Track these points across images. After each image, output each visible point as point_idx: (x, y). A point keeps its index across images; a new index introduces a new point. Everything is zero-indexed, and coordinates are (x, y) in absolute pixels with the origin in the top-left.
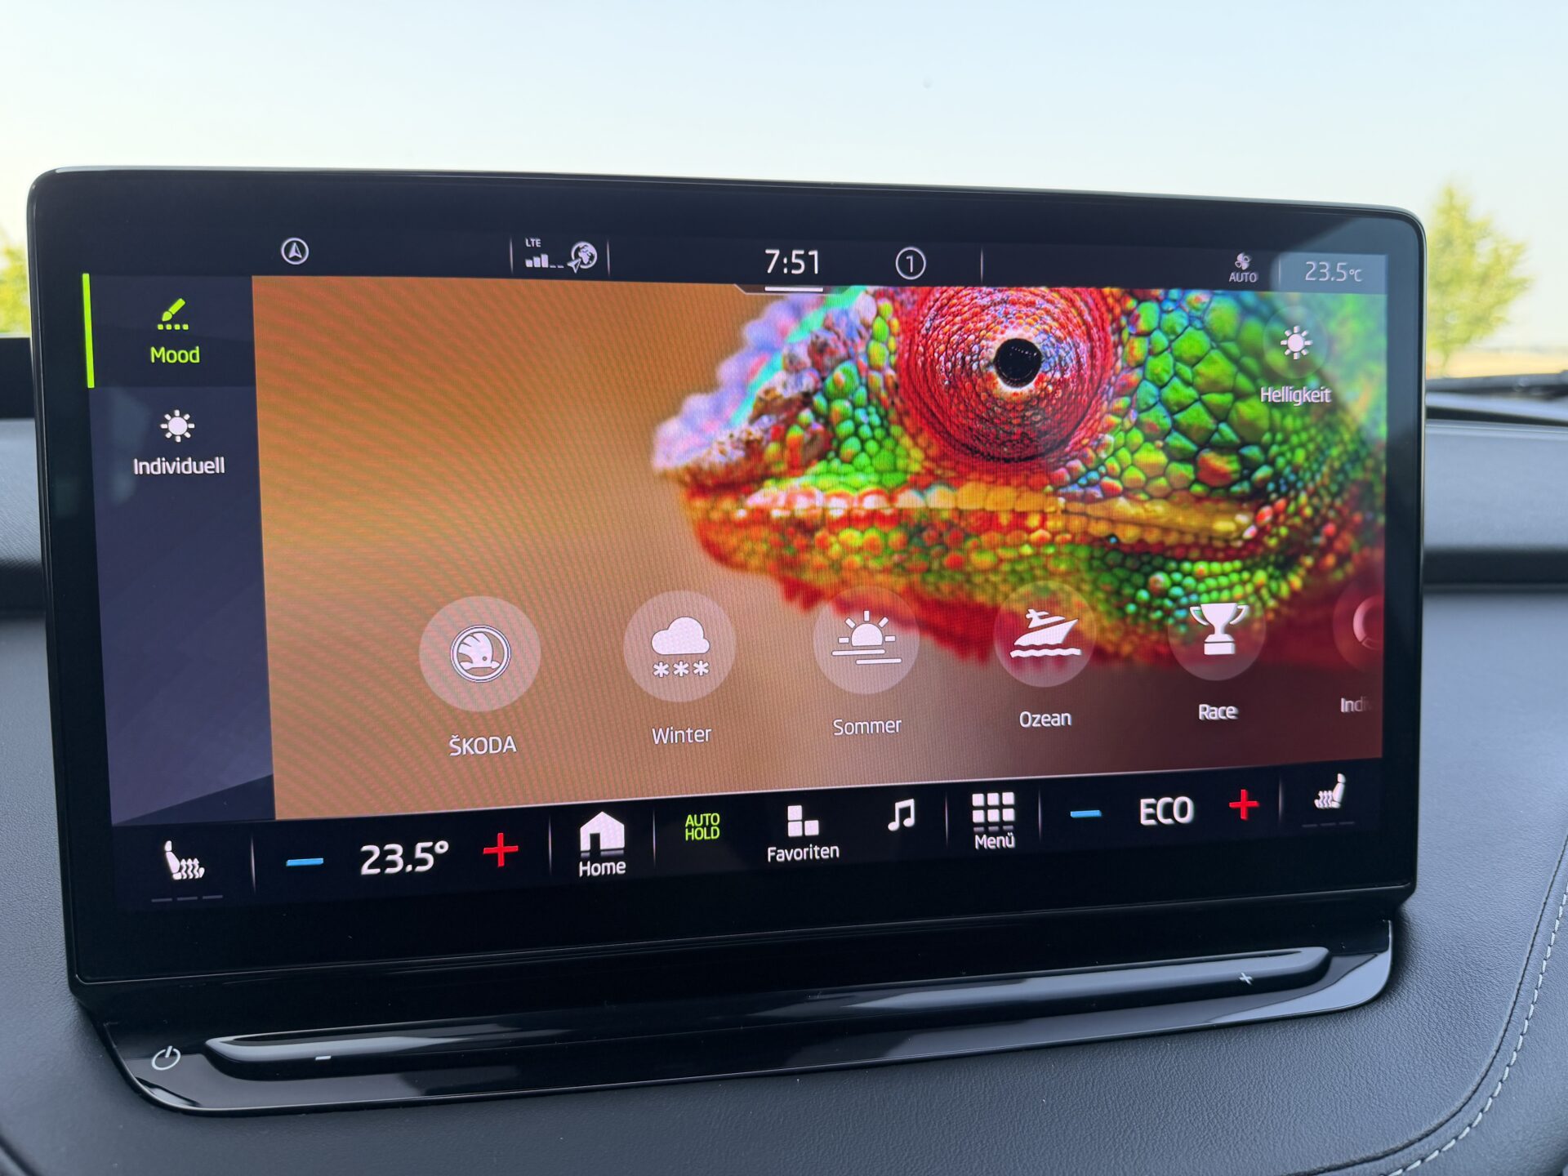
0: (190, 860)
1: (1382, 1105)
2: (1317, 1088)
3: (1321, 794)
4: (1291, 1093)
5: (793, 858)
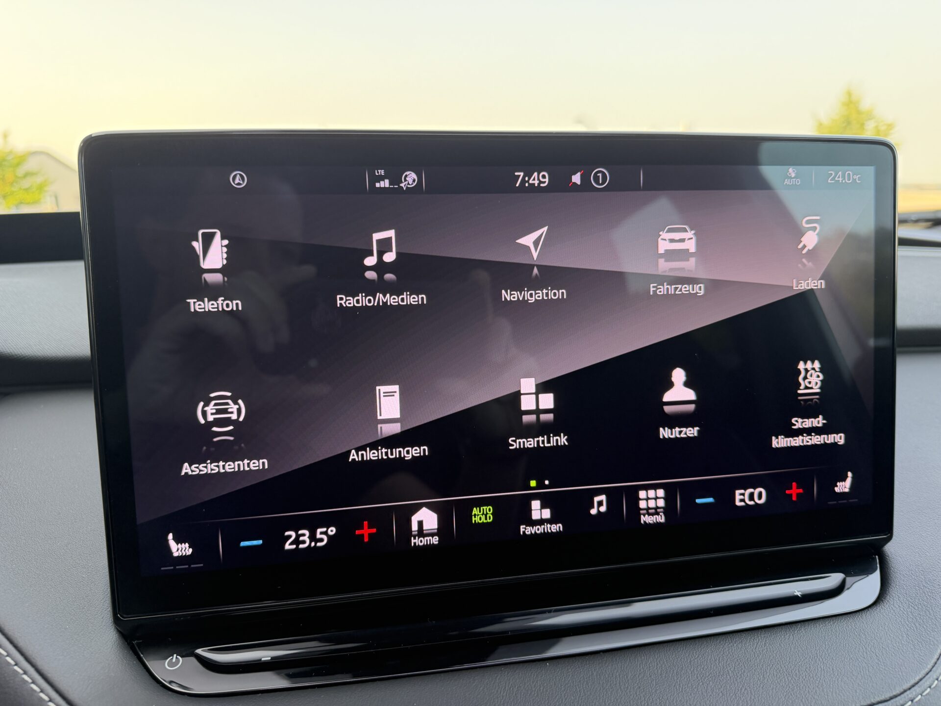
0: (183, 544)
1: (886, 669)
2: (848, 659)
3: (838, 484)
4: (833, 663)
5: (535, 532)
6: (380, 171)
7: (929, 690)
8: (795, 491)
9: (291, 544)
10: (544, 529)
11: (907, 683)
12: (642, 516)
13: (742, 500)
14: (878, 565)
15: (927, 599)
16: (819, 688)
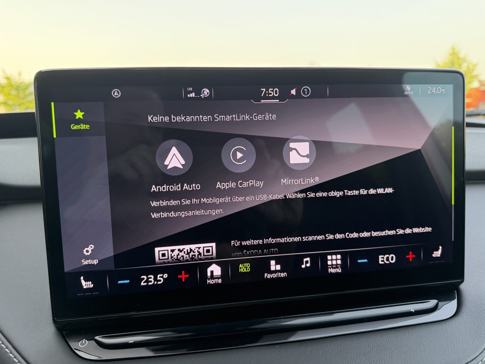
0: (89, 282)
2: (438, 346)
3: (434, 252)
5: (272, 277)
6: (190, 88)
8: (411, 256)
9: (144, 283)
10: (277, 275)
11: (469, 358)
13: (382, 261)
14: (456, 296)
15: (482, 314)
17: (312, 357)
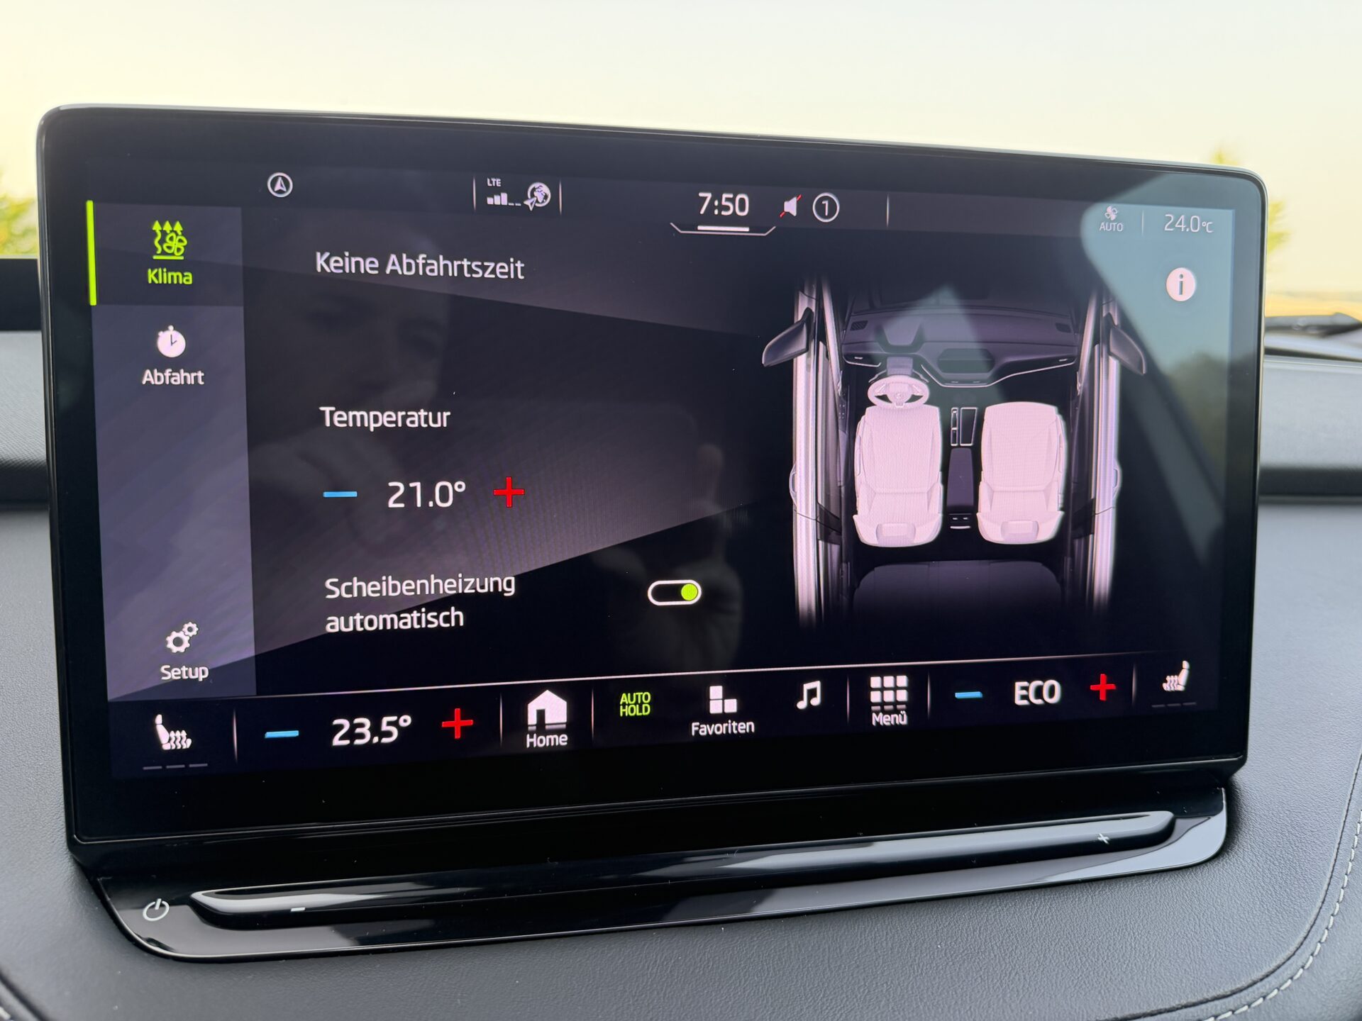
0: (178, 732)
1: (1229, 950)
2: (1172, 935)
3: (1168, 678)
4: (1150, 940)
5: (714, 732)
6: (493, 180)
7: (1290, 982)
8: (1103, 686)
9: (341, 738)
10: (727, 728)
11: (1257, 970)
12: (874, 715)
13: (1025, 697)
14: (1224, 802)
15: (1294, 850)
16: (1127, 976)
17: (821, 959)
